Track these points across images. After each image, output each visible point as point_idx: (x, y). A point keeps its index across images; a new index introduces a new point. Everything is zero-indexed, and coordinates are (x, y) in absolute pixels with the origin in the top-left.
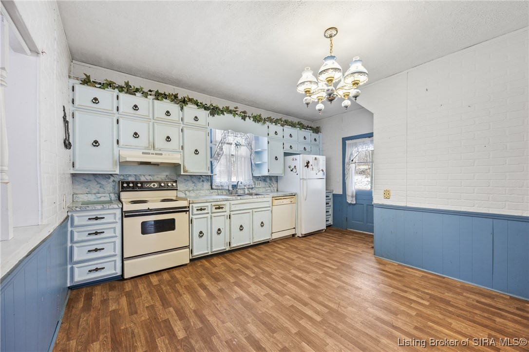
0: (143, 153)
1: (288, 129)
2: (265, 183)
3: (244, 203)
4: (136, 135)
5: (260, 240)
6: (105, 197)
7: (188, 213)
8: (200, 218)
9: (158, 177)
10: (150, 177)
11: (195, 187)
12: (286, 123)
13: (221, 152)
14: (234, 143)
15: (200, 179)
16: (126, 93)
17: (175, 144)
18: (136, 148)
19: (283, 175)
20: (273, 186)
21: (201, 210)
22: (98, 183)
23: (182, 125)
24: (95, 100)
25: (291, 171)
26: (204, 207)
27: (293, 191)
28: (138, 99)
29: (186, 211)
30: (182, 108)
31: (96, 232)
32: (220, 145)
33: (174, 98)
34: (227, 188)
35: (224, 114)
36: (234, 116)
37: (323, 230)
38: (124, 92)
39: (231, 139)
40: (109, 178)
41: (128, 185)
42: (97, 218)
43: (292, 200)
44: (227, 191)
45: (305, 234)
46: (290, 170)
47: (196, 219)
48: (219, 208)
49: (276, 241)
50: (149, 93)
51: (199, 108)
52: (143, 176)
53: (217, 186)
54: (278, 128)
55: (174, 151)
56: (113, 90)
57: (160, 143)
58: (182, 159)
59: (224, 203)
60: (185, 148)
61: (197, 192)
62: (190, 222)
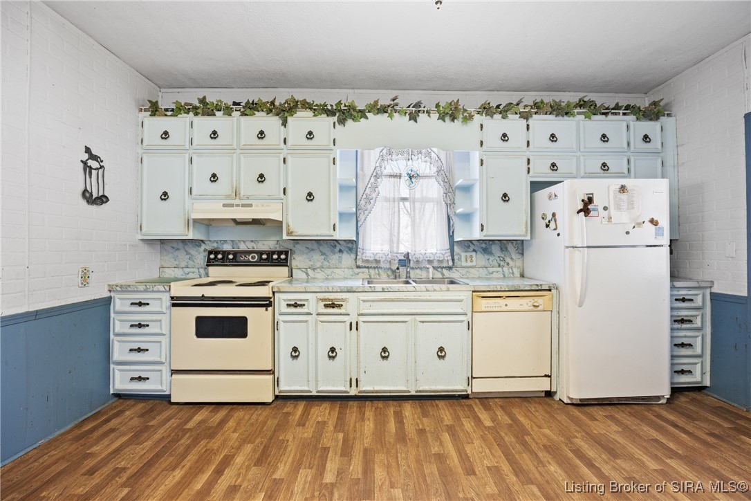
0: (225, 205)
1: (543, 124)
2: (487, 257)
3: (393, 300)
4: (214, 178)
5: (433, 388)
6: (193, 273)
7: (270, 309)
8: (293, 322)
9: (264, 244)
10: (253, 244)
11: (326, 263)
12: (538, 108)
13: (374, 195)
14: (404, 174)
15: (335, 246)
16: (203, 115)
17: (271, 186)
18: (213, 198)
19: (528, 238)
20: (511, 263)
21: (296, 305)
22: (188, 253)
23: (285, 151)
24: (165, 135)
25: (547, 226)
26: (301, 300)
27: (546, 278)
28: (218, 121)
29: (266, 306)
30: (284, 124)
31: (140, 324)
32: (372, 180)
34: (388, 266)
35: (367, 118)
36: (391, 116)
37: (658, 398)
38: (200, 115)
39: (399, 165)
40: (200, 246)
41: (216, 257)
42: (140, 304)
43: (540, 301)
44: (390, 273)
45: (581, 400)
46: (543, 223)
47: (284, 322)
48: (333, 306)
49: (485, 399)
50: (234, 107)
51: (315, 116)
52: (242, 243)
53: (367, 261)
54: (513, 124)
55: (270, 198)
56: (186, 115)
57: (248, 186)
58: (284, 211)
59: (344, 296)
60: (289, 191)
61: (329, 271)
62: (275, 326)
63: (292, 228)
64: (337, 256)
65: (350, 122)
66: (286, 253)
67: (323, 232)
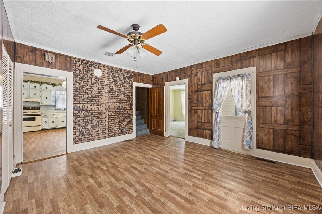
7: (40, 116)
8: (45, 118)
9: (33, 106)
10: (30, 106)
13: (60, 98)
21: (46, 115)
23: (41, 90)
30: (41, 85)
33: (38, 82)
47: (43, 118)
48: (53, 115)
51: (48, 85)
53: (58, 109)
55: (37, 98)
57: (32, 95)
58: (41, 100)
59: (55, 113)
60: (42, 97)
61: (49, 110)
62: (41, 119)
63: (42, 103)
64: (51, 108)
65: (55, 87)
66: (39, 107)
67: (50, 104)
